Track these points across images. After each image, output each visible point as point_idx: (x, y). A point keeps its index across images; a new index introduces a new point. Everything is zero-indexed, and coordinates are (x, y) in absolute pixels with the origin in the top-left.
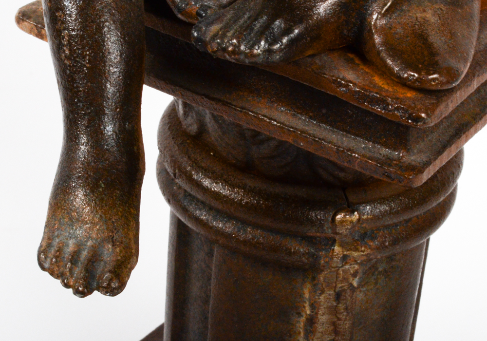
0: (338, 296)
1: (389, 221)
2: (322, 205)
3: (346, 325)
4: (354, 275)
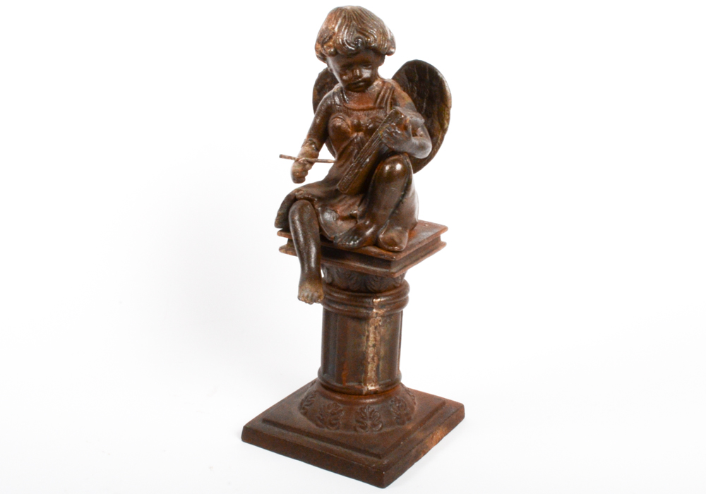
0: (376, 328)
1: (390, 302)
2: (370, 297)
3: (378, 338)
4: (380, 321)
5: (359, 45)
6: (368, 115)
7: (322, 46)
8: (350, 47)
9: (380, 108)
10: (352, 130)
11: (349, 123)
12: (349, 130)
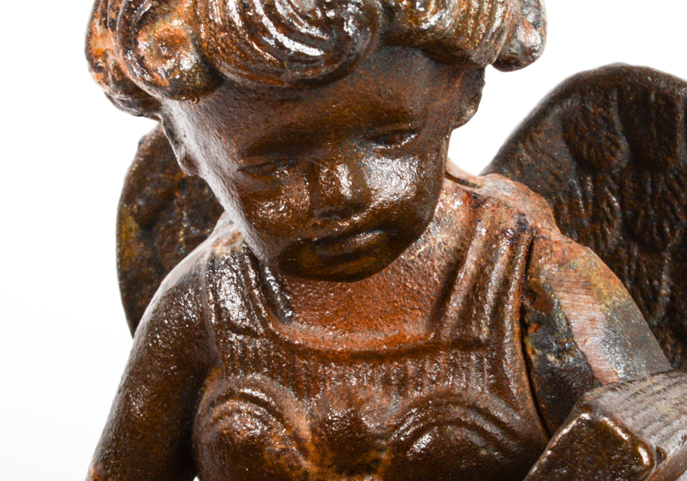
5: (350, 28)
6: (403, 385)
7: (128, 43)
8: (293, 46)
9: (467, 344)
10: (320, 464)
11: (303, 426)
12: (306, 464)
